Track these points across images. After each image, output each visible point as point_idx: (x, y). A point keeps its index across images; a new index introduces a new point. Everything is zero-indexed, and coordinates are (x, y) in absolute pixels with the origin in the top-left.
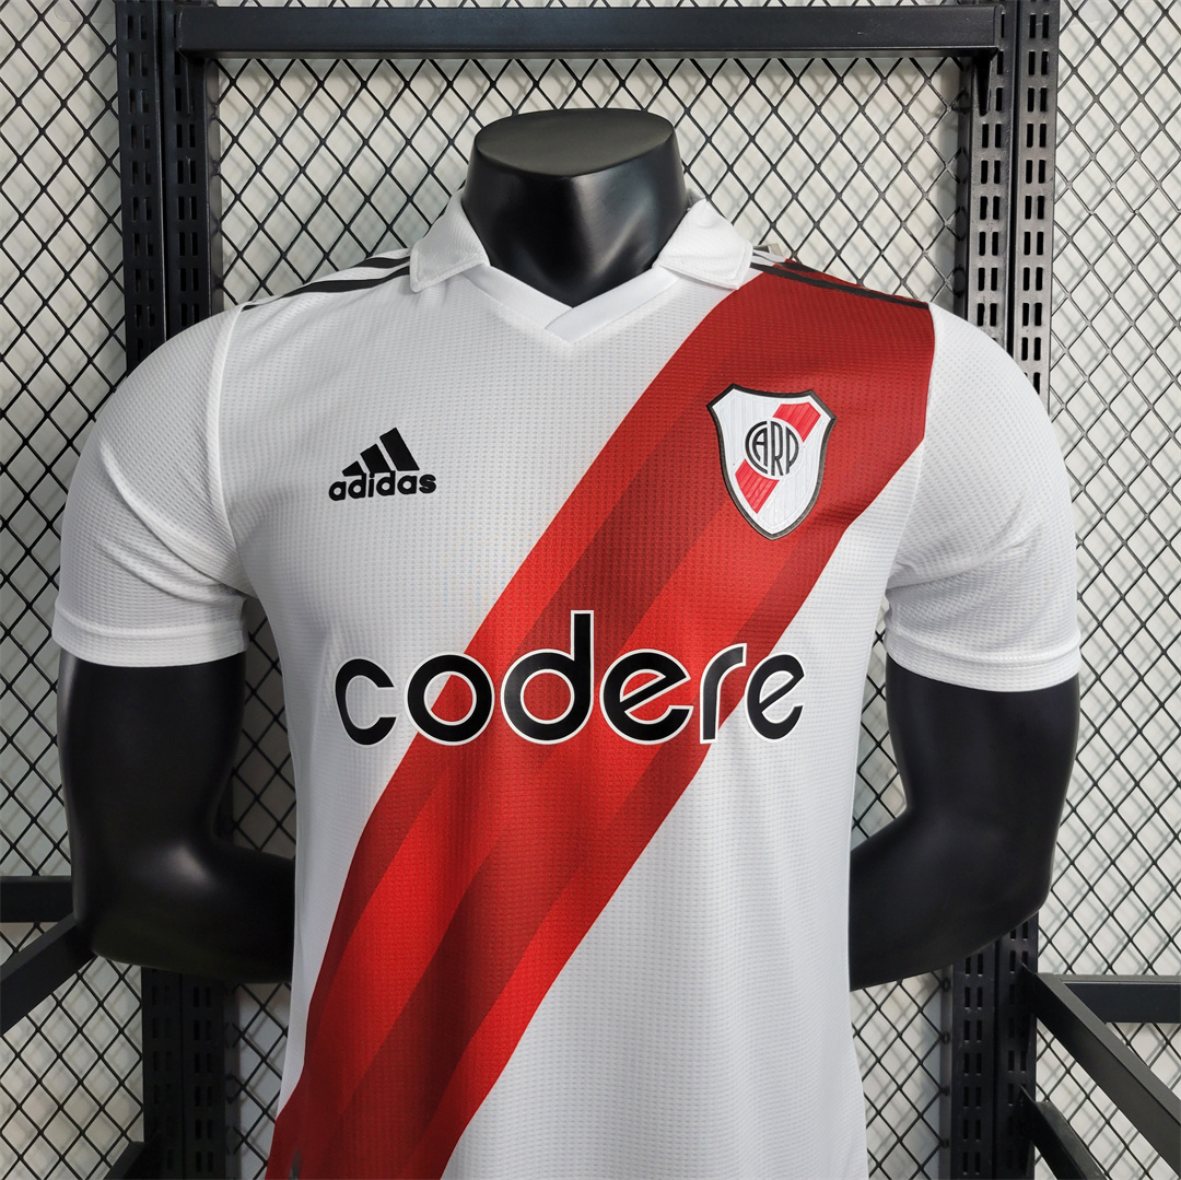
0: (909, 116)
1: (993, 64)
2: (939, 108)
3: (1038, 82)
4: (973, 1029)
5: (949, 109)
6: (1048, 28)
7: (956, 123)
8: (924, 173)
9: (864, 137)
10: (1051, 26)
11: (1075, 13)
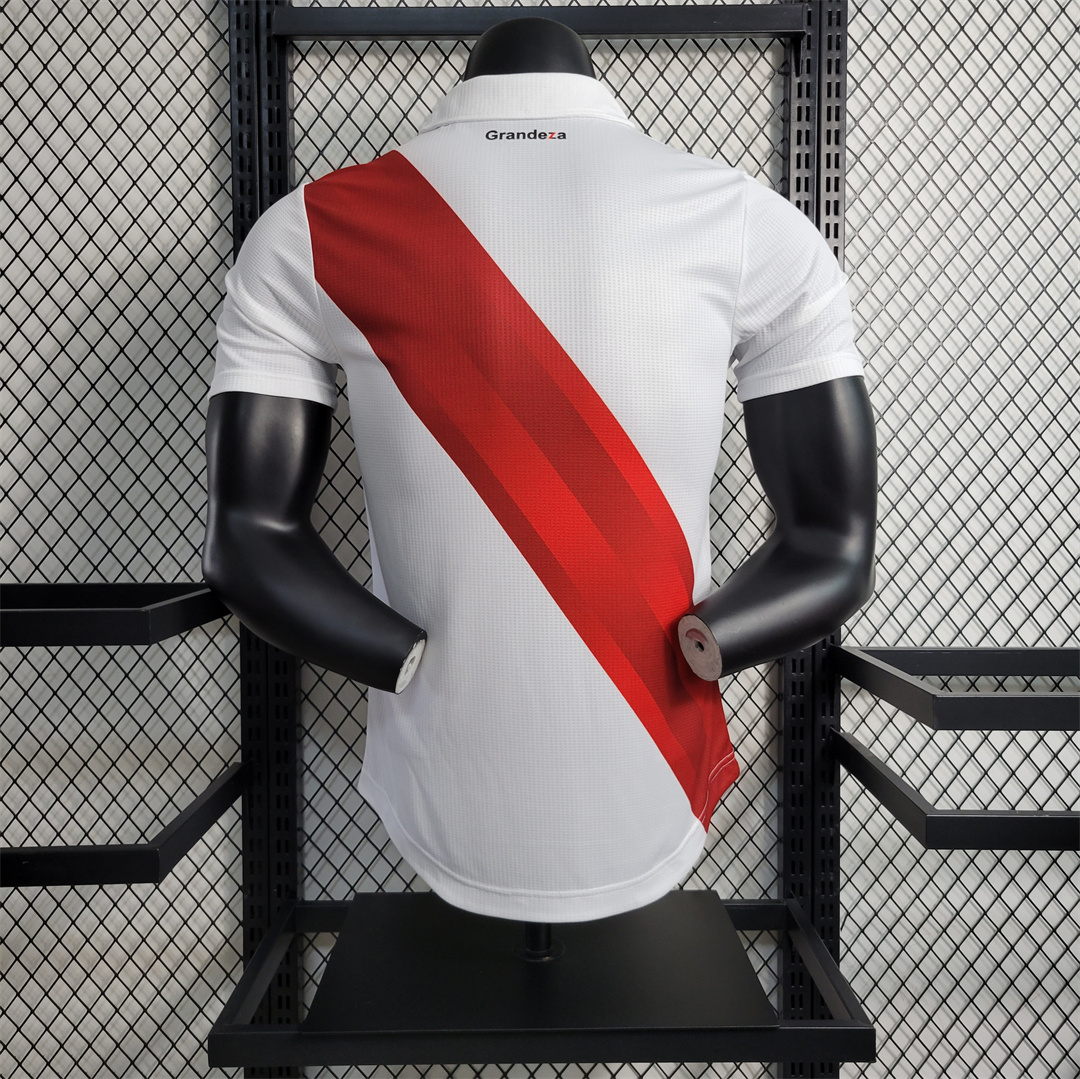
0: (751, 78)
1: (804, 43)
2: (771, 73)
3: (835, 55)
4: (798, 688)
5: (777, 74)
6: (841, 20)
7: (782, 83)
8: (762, 117)
9: (721, 92)
10: (842, 18)
11: (860, 10)
